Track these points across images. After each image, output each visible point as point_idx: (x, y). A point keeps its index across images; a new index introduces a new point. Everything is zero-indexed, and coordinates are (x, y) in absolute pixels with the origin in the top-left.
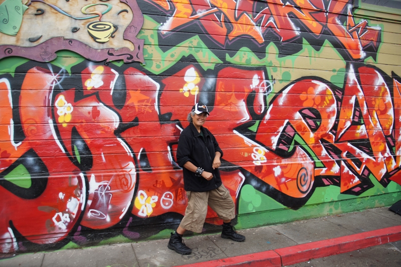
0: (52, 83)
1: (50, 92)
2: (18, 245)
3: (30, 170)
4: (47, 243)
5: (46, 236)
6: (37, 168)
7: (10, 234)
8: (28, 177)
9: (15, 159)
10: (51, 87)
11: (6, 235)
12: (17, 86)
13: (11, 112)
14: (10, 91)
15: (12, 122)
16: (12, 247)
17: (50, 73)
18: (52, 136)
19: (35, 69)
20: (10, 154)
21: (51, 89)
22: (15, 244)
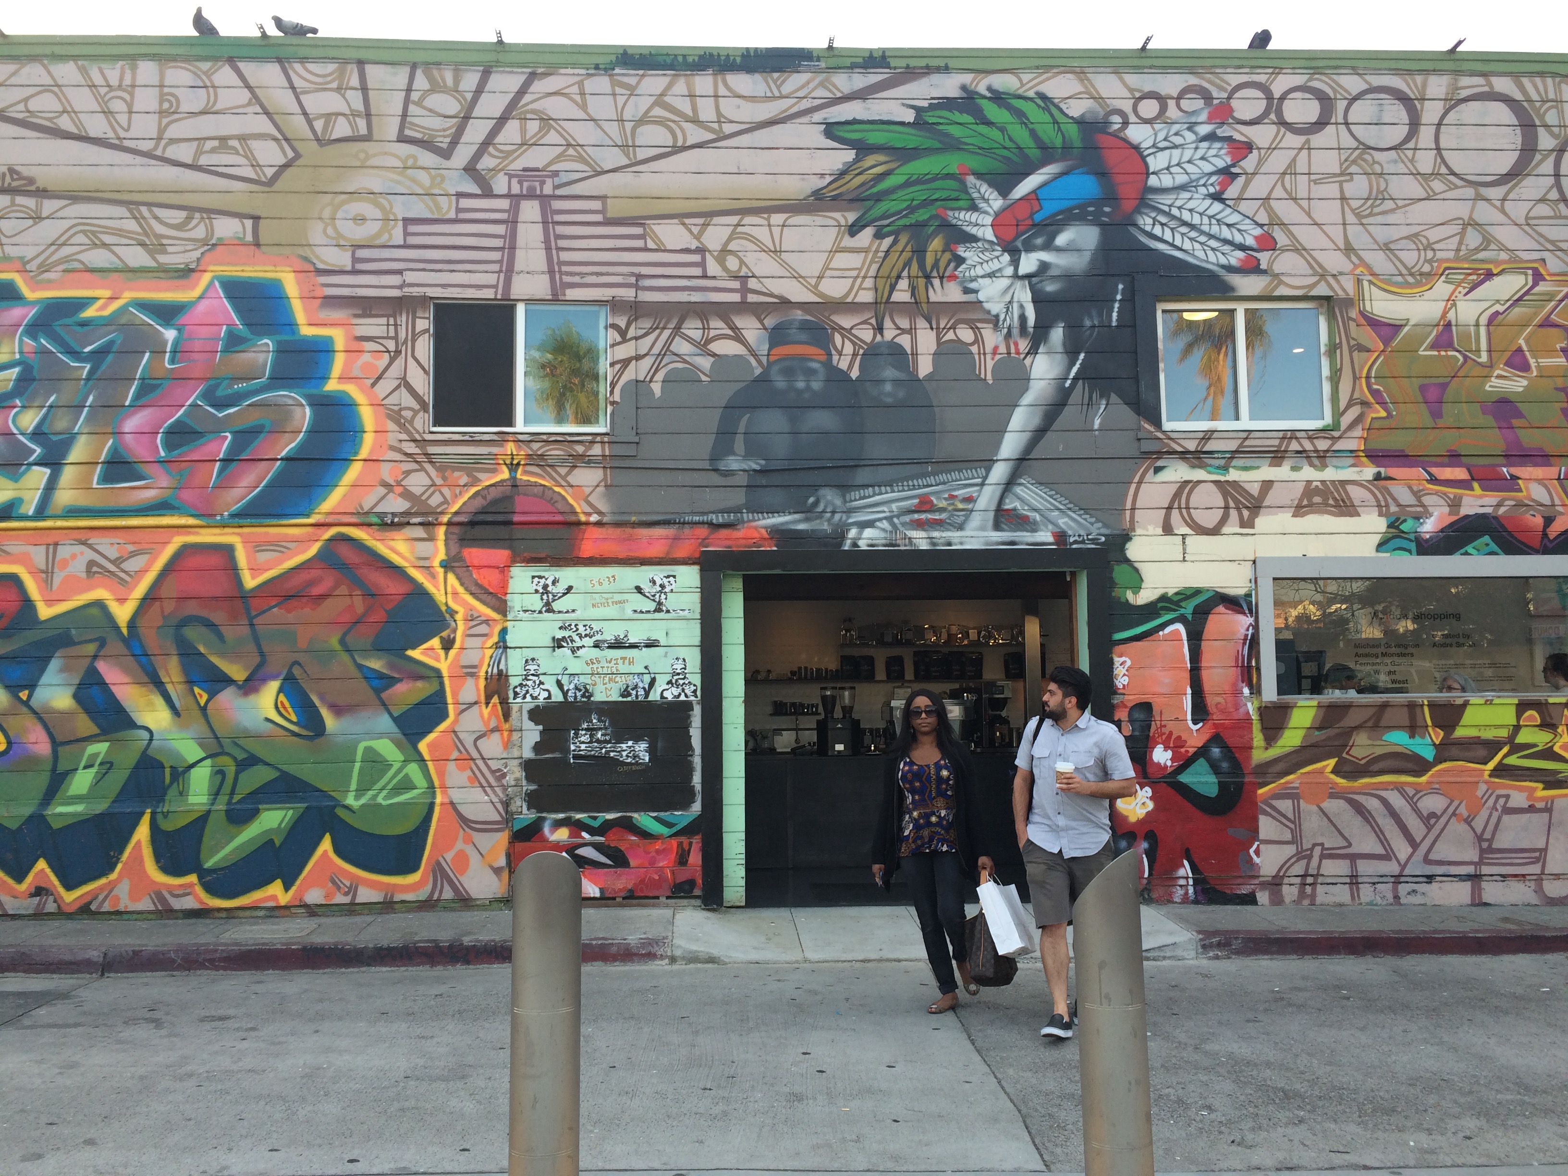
0: (1248, 630)
1: (1244, 644)
2: (1195, 892)
3: (1215, 768)
4: (1239, 892)
5: (1239, 881)
6: (1225, 765)
7: (1185, 870)
8: (1213, 779)
9: (1192, 750)
10: (1247, 635)
11: (1181, 872)
12: (1195, 637)
13: (1187, 675)
14: (1186, 643)
15: (1189, 691)
16: (1187, 893)
17: (1244, 614)
18: (1248, 713)
19: (1221, 608)
20: (1186, 741)
21: (1245, 639)
22: (1191, 890)
